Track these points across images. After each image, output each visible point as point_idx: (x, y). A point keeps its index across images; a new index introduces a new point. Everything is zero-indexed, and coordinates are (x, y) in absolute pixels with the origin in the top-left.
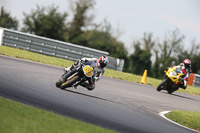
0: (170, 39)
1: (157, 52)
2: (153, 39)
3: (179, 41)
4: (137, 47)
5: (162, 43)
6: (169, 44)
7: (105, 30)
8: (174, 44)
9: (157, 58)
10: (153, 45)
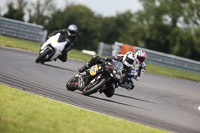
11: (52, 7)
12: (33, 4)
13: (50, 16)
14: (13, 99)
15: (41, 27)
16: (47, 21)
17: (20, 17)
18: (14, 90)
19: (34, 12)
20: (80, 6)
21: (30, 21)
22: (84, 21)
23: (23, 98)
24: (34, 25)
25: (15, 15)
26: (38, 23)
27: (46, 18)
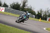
0: (47, 10)
1: (43, 13)
2: (42, 10)
5: (44, 11)
6: (46, 11)
7: (30, 8)
9: (43, 15)
10: (42, 12)
16: (47, 16)
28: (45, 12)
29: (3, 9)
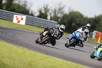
1: (51, 14)
3: (62, 8)
4: (40, 12)
6: (57, 10)
8: (60, 10)
9: (51, 17)
10: (48, 10)
11: (62, 12)
12: (52, 11)
13: (61, 17)
14: (41, 59)
15: (57, 22)
16: (59, 20)
17: (46, 17)
18: (42, 55)
19: (53, 15)
20: (77, 12)
21: (51, 20)
22: (78, 19)
23: (47, 59)
24: (53, 21)
25: (43, 16)
26: (55, 21)
27: (59, 18)
28: (55, 11)
29: (22, 19)
